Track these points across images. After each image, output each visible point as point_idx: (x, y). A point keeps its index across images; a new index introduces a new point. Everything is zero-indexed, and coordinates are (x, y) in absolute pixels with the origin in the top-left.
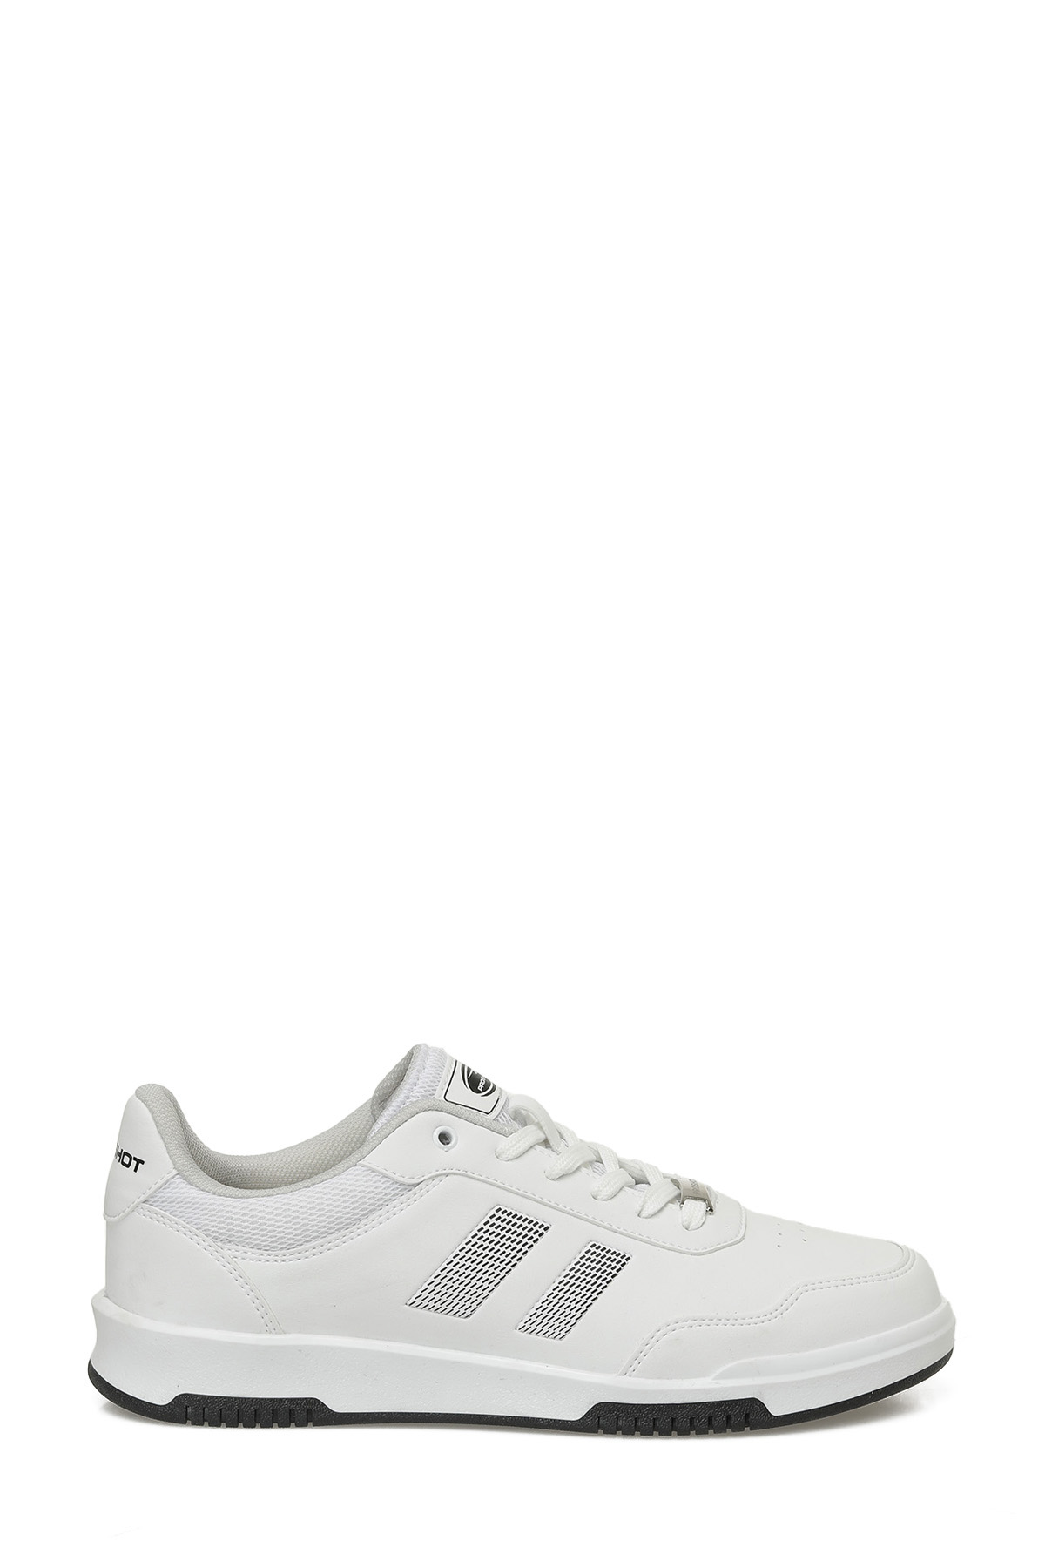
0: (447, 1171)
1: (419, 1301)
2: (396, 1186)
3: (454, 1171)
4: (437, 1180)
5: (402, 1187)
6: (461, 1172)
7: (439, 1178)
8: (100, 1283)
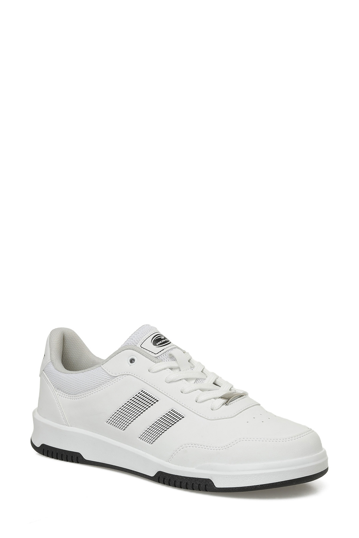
0: (128, 373)
1: (109, 421)
2: (109, 376)
3: (131, 374)
4: (124, 376)
5: (111, 377)
6: (133, 375)
7: (125, 376)
8: (36, 406)
